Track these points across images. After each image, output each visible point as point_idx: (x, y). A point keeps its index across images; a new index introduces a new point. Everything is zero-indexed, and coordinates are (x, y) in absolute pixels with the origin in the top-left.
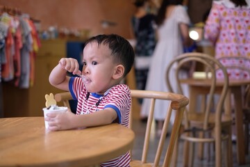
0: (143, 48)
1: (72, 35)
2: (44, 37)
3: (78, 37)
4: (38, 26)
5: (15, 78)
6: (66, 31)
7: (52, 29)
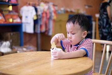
0: (101, 18)
1: (71, 12)
2: (59, 13)
3: (74, 13)
4: (56, 8)
5: (46, 31)
6: (69, 10)
7: (62, 9)
